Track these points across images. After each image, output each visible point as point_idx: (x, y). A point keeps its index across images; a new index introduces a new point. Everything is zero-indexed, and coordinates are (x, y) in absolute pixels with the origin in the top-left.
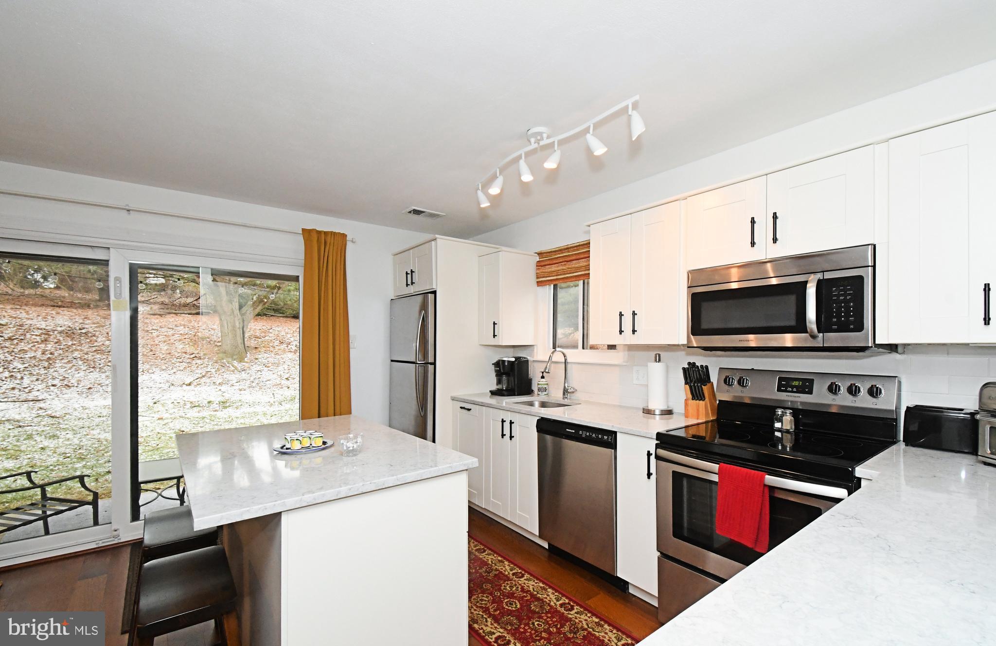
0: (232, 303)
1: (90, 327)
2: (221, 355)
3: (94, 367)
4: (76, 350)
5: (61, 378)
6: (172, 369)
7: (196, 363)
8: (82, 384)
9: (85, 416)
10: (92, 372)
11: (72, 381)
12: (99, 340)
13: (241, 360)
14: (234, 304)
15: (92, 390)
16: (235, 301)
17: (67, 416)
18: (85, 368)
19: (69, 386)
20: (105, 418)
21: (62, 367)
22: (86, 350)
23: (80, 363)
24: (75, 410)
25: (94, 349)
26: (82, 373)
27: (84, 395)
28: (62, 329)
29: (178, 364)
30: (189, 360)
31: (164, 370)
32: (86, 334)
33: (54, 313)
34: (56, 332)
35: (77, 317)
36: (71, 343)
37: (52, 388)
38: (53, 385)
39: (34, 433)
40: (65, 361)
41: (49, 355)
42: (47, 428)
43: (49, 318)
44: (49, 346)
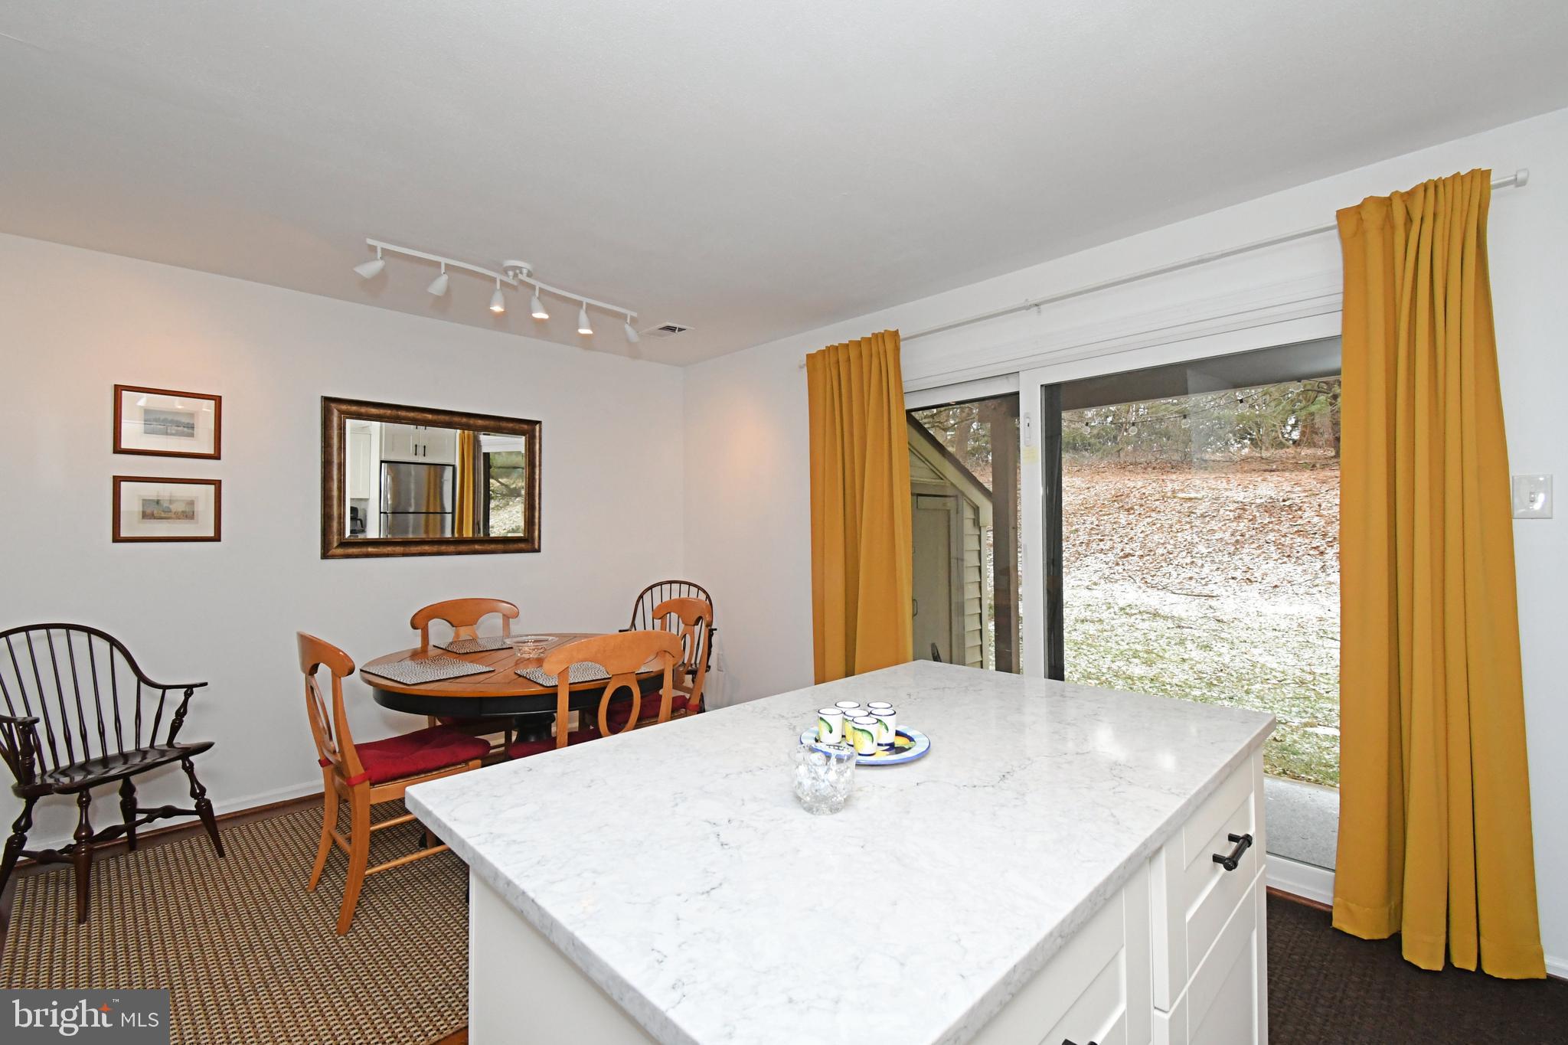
1: (1296, 498)
3: (1289, 556)
4: (1272, 530)
5: (1244, 569)
8: (1268, 579)
9: (1256, 626)
10: (1284, 562)
11: (1256, 575)
12: (1306, 515)
15: (1277, 589)
17: (1236, 622)
18: (1276, 558)
19: (1251, 581)
20: (1281, 633)
21: (1249, 554)
22: (1284, 530)
23: (1273, 548)
24: (1248, 614)
25: (1295, 529)
26: (1272, 563)
27: (1266, 596)
28: (1262, 501)
32: (1290, 506)
33: (1259, 479)
34: (1253, 506)
35: (1285, 484)
36: (1268, 520)
37: (1231, 581)
38: (1233, 578)
39: (1190, 638)
40: (1254, 546)
41: (1239, 538)
42: (1206, 634)
43: (1251, 486)
44: (1242, 524)
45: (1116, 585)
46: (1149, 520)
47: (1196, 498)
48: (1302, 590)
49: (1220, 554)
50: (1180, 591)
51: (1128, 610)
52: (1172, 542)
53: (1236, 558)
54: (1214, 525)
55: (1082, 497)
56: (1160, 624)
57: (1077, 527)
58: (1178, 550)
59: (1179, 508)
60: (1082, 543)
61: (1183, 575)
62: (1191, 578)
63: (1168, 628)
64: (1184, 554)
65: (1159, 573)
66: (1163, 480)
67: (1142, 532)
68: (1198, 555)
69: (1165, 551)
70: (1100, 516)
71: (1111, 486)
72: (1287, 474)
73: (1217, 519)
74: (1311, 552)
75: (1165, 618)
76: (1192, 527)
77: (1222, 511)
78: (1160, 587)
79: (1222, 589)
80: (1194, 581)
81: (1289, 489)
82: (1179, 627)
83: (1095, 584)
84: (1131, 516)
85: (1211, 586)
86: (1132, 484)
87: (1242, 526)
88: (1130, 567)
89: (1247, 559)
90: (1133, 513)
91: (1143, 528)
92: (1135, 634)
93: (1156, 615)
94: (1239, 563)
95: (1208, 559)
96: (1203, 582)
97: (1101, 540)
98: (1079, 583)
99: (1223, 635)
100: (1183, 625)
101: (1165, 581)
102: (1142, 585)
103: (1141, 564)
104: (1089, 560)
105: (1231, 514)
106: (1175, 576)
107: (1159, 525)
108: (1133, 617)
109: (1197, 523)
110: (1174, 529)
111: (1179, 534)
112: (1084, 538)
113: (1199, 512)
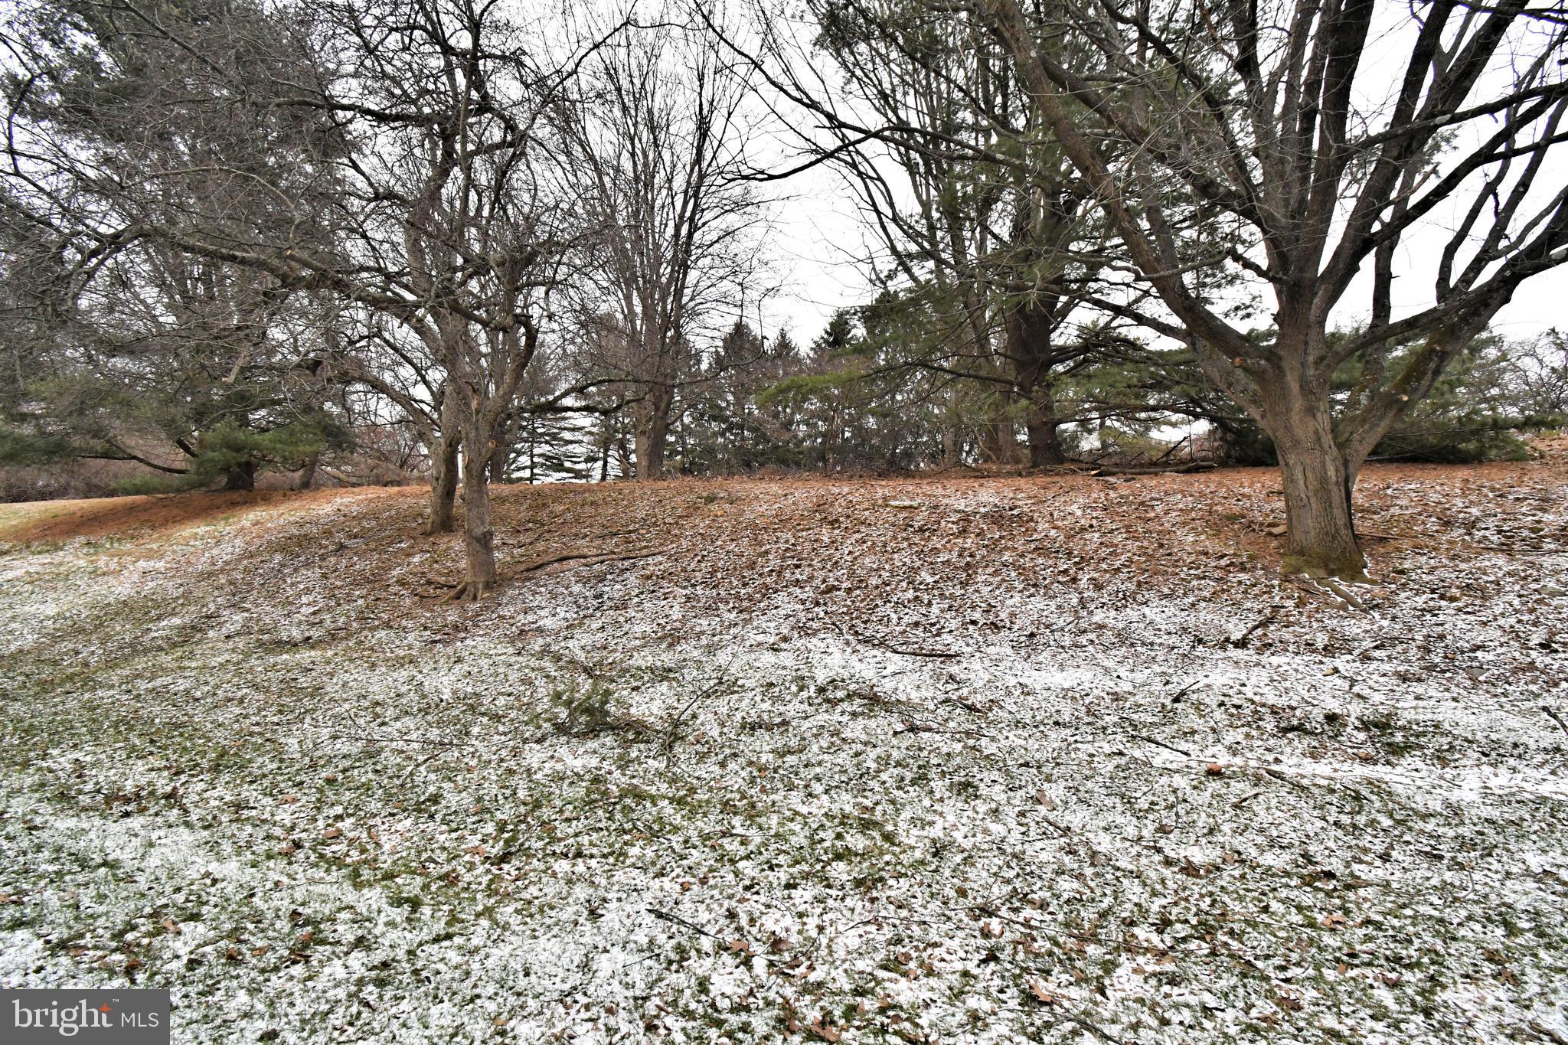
0: (1314, 416)
1: (1024, 505)
2: (1293, 560)
3: (1035, 585)
4: (1006, 548)
5: (985, 607)
6: (1185, 594)
7: (1240, 582)
8: (1018, 623)
10: (1032, 595)
11: (1003, 616)
12: (1040, 527)
13: (1353, 573)
14: (1319, 416)
15: (1035, 640)
16: (1322, 408)
18: (1021, 587)
19: (997, 627)
21: (987, 583)
22: (1020, 548)
23: (1013, 574)
25: (1033, 546)
26: (1017, 599)
27: (1024, 654)
28: (987, 510)
29: (1195, 583)
30: (1218, 574)
31: (1166, 596)
32: (1019, 517)
34: (978, 516)
35: (1007, 489)
37: (971, 628)
38: (973, 623)
39: (929, 748)
40: (990, 570)
41: (969, 559)
43: (970, 493)
44: (969, 541)
45: (814, 640)
46: (858, 536)
47: (911, 507)
48: (1067, 641)
49: (950, 584)
50: (904, 649)
51: (830, 694)
52: (887, 567)
53: (971, 589)
54: (936, 542)
55: (777, 506)
58: (896, 579)
59: (894, 519)
61: (906, 619)
62: (917, 624)
63: (895, 733)
64: (904, 584)
65: (873, 618)
66: (872, 486)
67: (850, 553)
68: (922, 587)
69: (880, 582)
70: (798, 532)
71: (813, 493)
73: (939, 534)
74: (1060, 578)
75: (889, 708)
76: (910, 545)
77: (943, 524)
78: (876, 642)
79: (961, 643)
80: (921, 629)
81: (1011, 495)
83: (785, 639)
84: (837, 531)
85: (947, 638)
86: (836, 490)
88: (835, 608)
89: (985, 590)
90: (839, 527)
91: (851, 548)
93: (873, 702)
94: (976, 598)
95: (936, 593)
96: (934, 630)
97: (797, 566)
98: (761, 638)
101: (883, 631)
102: (851, 639)
103: (849, 603)
104: (780, 598)
105: (955, 527)
106: (895, 622)
107: (870, 543)
109: (916, 539)
110: (889, 549)
111: (896, 556)
112: (774, 562)
113: (916, 525)
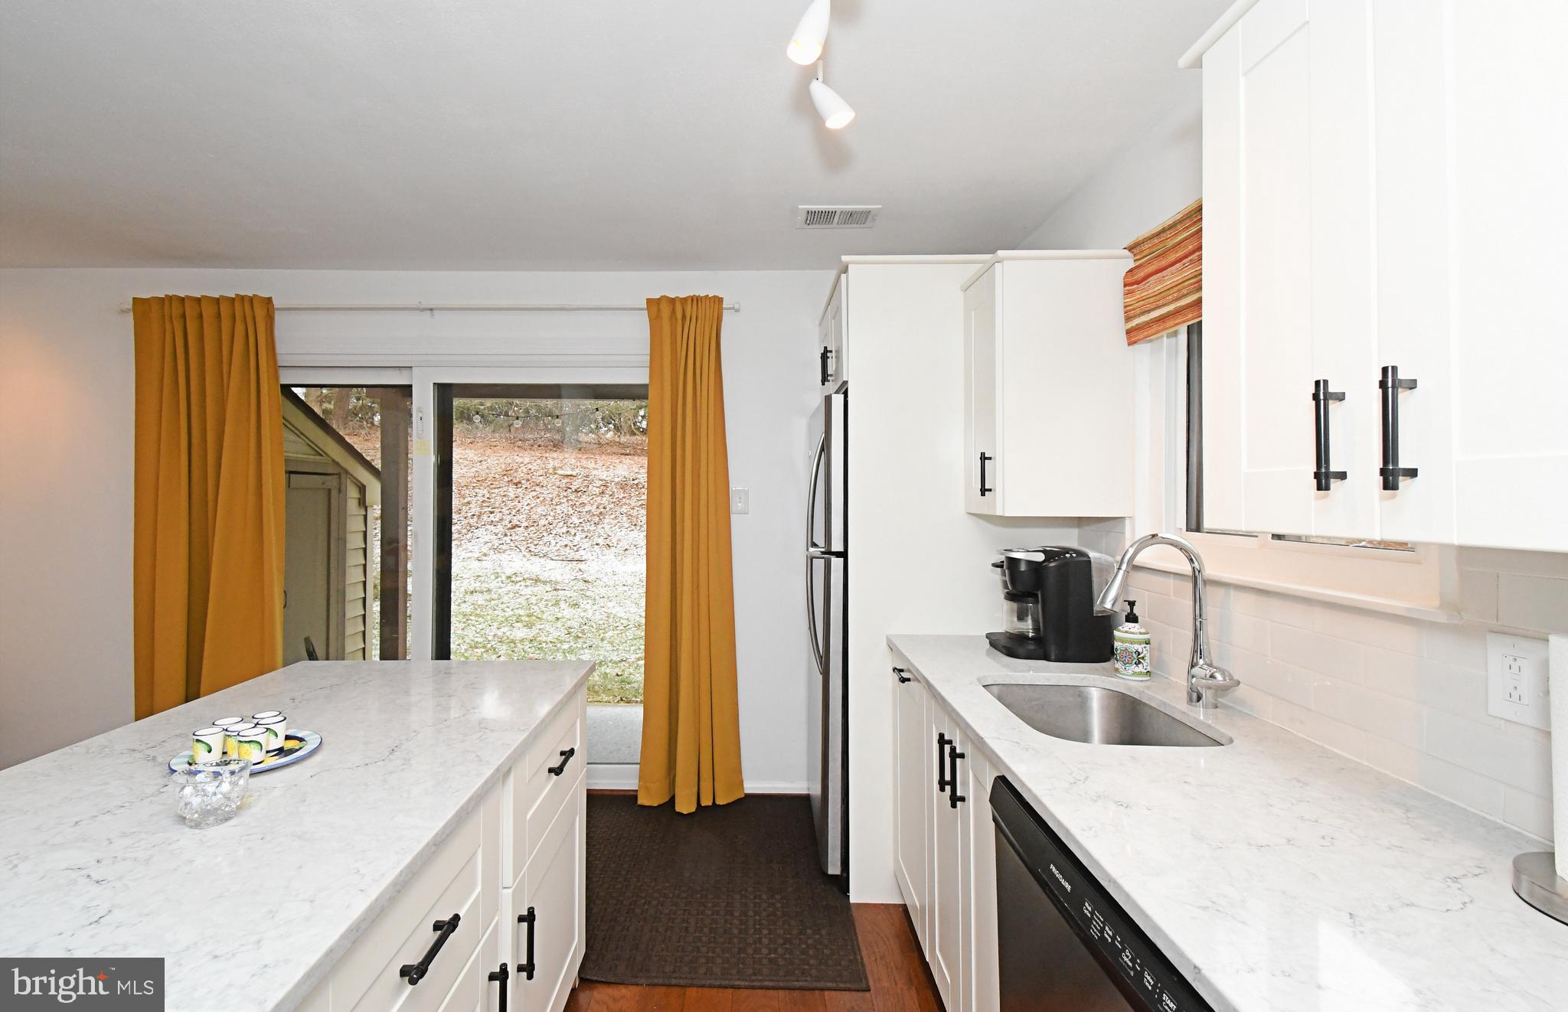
4: (625, 504)
5: (605, 536)
8: (621, 544)
9: (611, 584)
10: (633, 530)
11: (613, 541)
15: (627, 552)
17: (598, 581)
19: (609, 546)
20: (628, 588)
21: (609, 524)
22: (633, 504)
23: (625, 519)
24: (607, 574)
25: (640, 503)
26: (624, 530)
27: (619, 558)
28: (619, 479)
32: (637, 485)
33: (617, 461)
34: (613, 483)
35: (635, 466)
36: (622, 495)
37: (595, 546)
38: (597, 544)
39: (563, 598)
40: (613, 516)
41: (602, 510)
42: (575, 594)
43: (611, 467)
44: (604, 499)
45: (504, 555)
46: (534, 494)
47: (571, 475)
49: (588, 524)
50: (557, 558)
51: (513, 579)
53: (600, 527)
54: (585, 499)
55: (474, 470)
56: (540, 589)
57: (470, 499)
58: (557, 521)
59: (559, 483)
60: (474, 515)
61: (560, 543)
62: (566, 546)
63: (547, 592)
64: (561, 524)
65: (541, 543)
66: (546, 458)
67: (528, 504)
68: (572, 525)
69: (547, 522)
70: (492, 489)
71: (502, 460)
72: (636, 458)
73: (587, 494)
75: (545, 583)
76: (568, 501)
77: (590, 487)
78: (542, 555)
79: (589, 554)
80: (568, 548)
81: (637, 470)
82: (555, 590)
83: (485, 555)
84: (520, 490)
85: (581, 552)
86: (519, 460)
87: (605, 500)
88: (517, 537)
89: (607, 527)
90: (521, 487)
91: (529, 501)
92: (519, 600)
93: (537, 580)
94: (602, 532)
95: (580, 529)
96: (575, 548)
97: (492, 513)
98: (470, 555)
99: (588, 593)
100: (558, 587)
101: (546, 549)
102: (525, 553)
103: (526, 534)
104: (480, 532)
105: (597, 490)
106: (554, 544)
107: (542, 499)
108: (518, 584)
109: (572, 497)
110: (554, 502)
111: (558, 507)
112: (475, 510)
113: (573, 488)
